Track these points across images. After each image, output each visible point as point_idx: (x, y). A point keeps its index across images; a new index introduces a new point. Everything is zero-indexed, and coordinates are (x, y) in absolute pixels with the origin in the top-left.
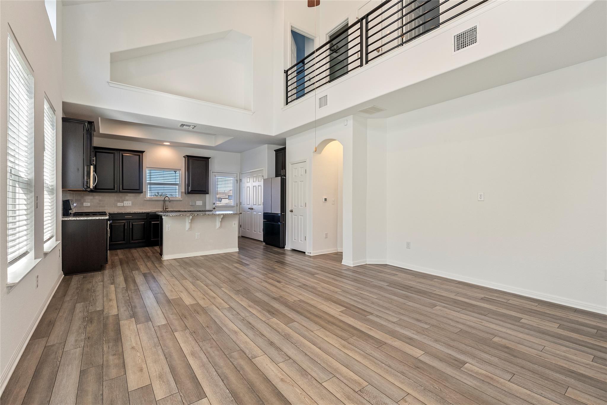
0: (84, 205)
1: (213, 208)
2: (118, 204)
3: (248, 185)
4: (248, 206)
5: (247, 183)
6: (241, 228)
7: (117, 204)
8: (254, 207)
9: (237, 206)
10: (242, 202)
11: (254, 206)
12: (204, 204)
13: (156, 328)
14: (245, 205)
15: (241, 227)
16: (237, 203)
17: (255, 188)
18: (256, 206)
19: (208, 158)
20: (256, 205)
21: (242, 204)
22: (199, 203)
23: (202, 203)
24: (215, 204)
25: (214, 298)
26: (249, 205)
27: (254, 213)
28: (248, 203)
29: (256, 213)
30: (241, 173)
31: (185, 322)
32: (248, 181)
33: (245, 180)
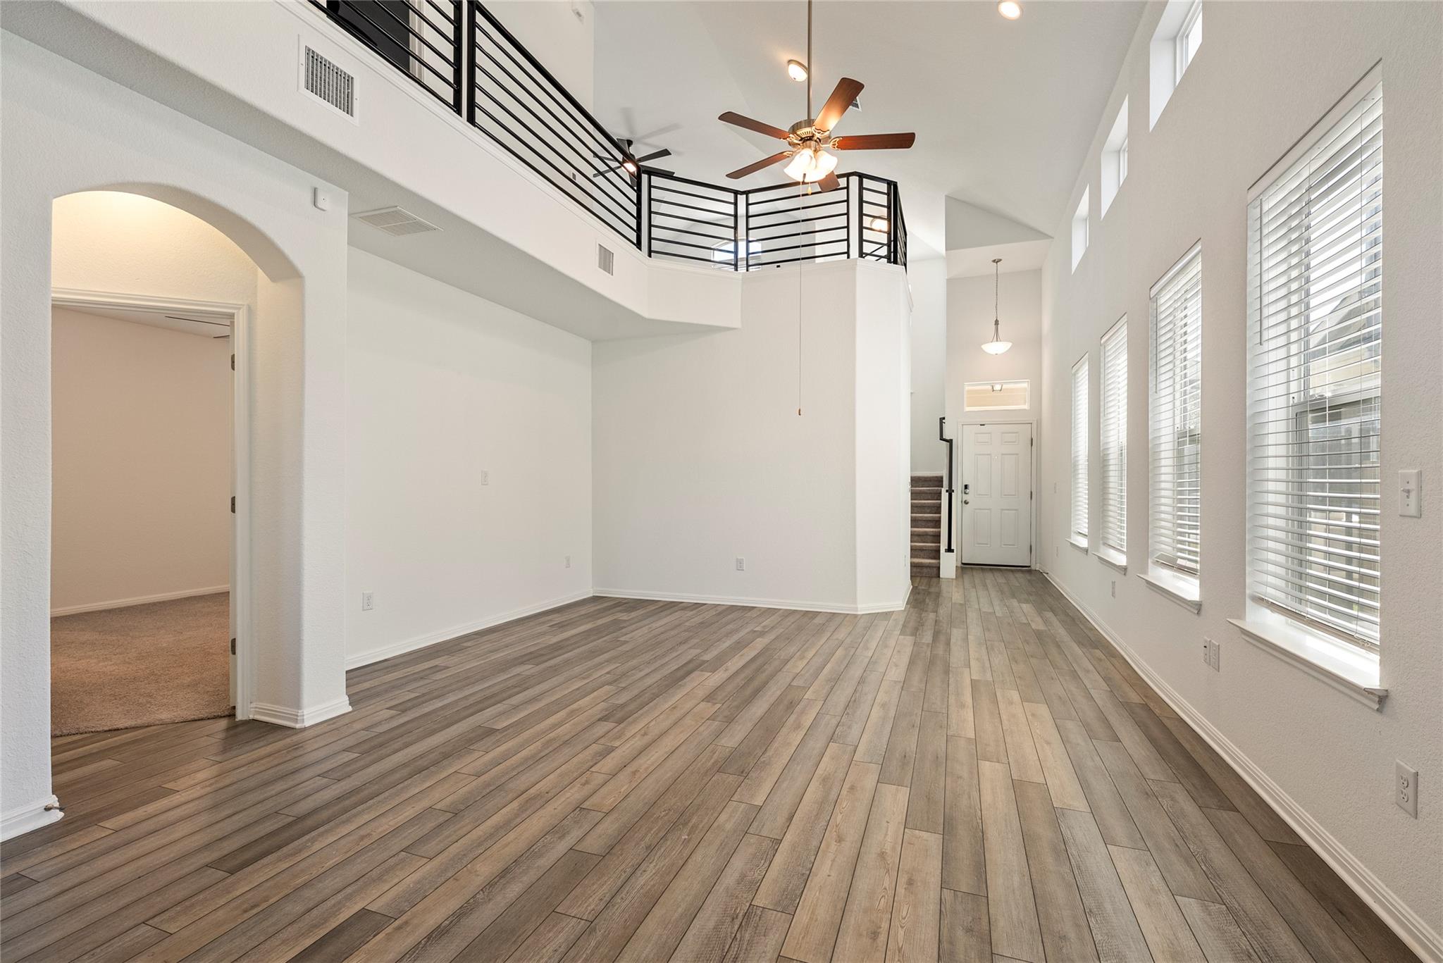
13: (1004, 760)
25: (825, 780)
31: (944, 749)
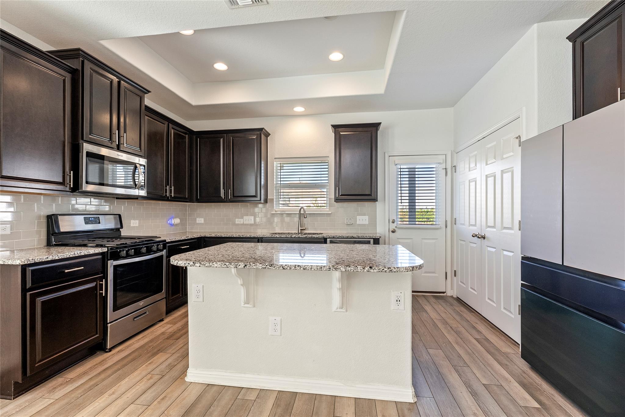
0: (197, 222)
1: (391, 229)
2: (237, 220)
3: (473, 175)
4: (471, 227)
5: (469, 171)
6: (455, 278)
7: (235, 221)
8: (488, 232)
9: (446, 227)
10: (457, 219)
11: (489, 229)
12: (373, 222)
14: (464, 224)
15: (455, 276)
16: (446, 221)
17: (491, 180)
18: (494, 230)
19: (376, 126)
20: (494, 227)
21: (457, 222)
22: (363, 220)
23: (367, 220)
24: (395, 223)
26: (475, 225)
27: (489, 249)
28: (473, 222)
29: (494, 250)
30: (456, 152)
32: (472, 165)
33: (462, 167)
